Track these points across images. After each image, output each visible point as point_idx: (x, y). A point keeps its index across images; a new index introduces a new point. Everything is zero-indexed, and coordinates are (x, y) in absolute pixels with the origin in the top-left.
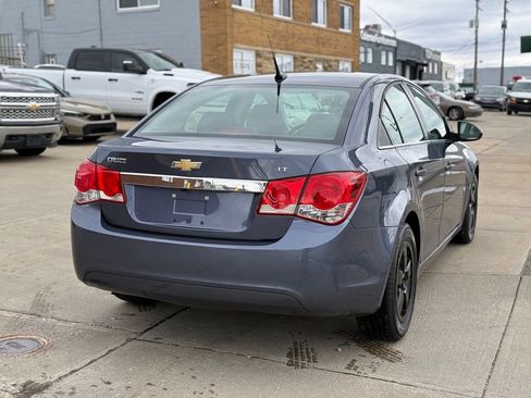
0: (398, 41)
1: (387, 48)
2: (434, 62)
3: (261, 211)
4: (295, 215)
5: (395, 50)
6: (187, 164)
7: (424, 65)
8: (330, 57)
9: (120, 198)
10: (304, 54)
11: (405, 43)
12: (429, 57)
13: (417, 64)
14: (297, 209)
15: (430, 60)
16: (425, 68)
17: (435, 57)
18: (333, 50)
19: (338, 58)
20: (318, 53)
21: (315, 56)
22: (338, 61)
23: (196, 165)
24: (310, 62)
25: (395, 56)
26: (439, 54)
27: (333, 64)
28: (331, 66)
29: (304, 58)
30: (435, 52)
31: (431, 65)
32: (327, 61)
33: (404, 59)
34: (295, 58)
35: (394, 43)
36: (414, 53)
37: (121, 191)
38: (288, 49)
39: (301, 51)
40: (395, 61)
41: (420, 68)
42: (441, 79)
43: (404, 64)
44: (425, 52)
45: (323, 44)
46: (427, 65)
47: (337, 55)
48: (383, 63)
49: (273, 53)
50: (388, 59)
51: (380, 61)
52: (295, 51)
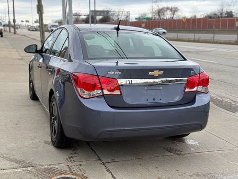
3: (186, 91)
4: (197, 91)
6: (157, 73)
9: (117, 92)
14: (197, 88)
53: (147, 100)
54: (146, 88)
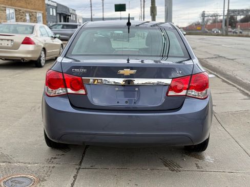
0: (57, 4)
1: (53, 7)
2: (73, 14)
3: (169, 95)
4: (186, 95)
5: (56, 8)
6: (127, 72)
7: (69, 16)
8: (32, 11)
9: (82, 92)
10: (20, 9)
11: (60, 5)
12: (71, 12)
13: (66, 15)
14: (187, 93)
15: (71, 14)
16: (70, 17)
17: (73, 12)
18: (34, 7)
19: (36, 11)
20: (27, 8)
21: (25, 9)
22: (36, 13)
23: (133, 72)
24: (23, 12)
25: (56, 11)
26: (75, 11)
27: (34, 14)
28: (33, 15)
29: (20, 10)
30: (73, 10)
31: (72, 15)
32: (31, 12)
33: (60, 12)
34: (16, 10)
35: (55, 5)
36: (64, 10)
37: (83, 87)
38: (12, 6)
39: (18, 7)
40: (57, 13)
41: (67, 17)
42: (76, 22)
43: (60, 14)
44: (69, 10)
45: (29, 4)
46: (70, 16)
47: (35, 10)
48: (51, 14)
49: (5, 7)
50: (53, 12)
51: (49, 13)
52: (15, 6)
53: (118, 102)
54: (117, 89)
